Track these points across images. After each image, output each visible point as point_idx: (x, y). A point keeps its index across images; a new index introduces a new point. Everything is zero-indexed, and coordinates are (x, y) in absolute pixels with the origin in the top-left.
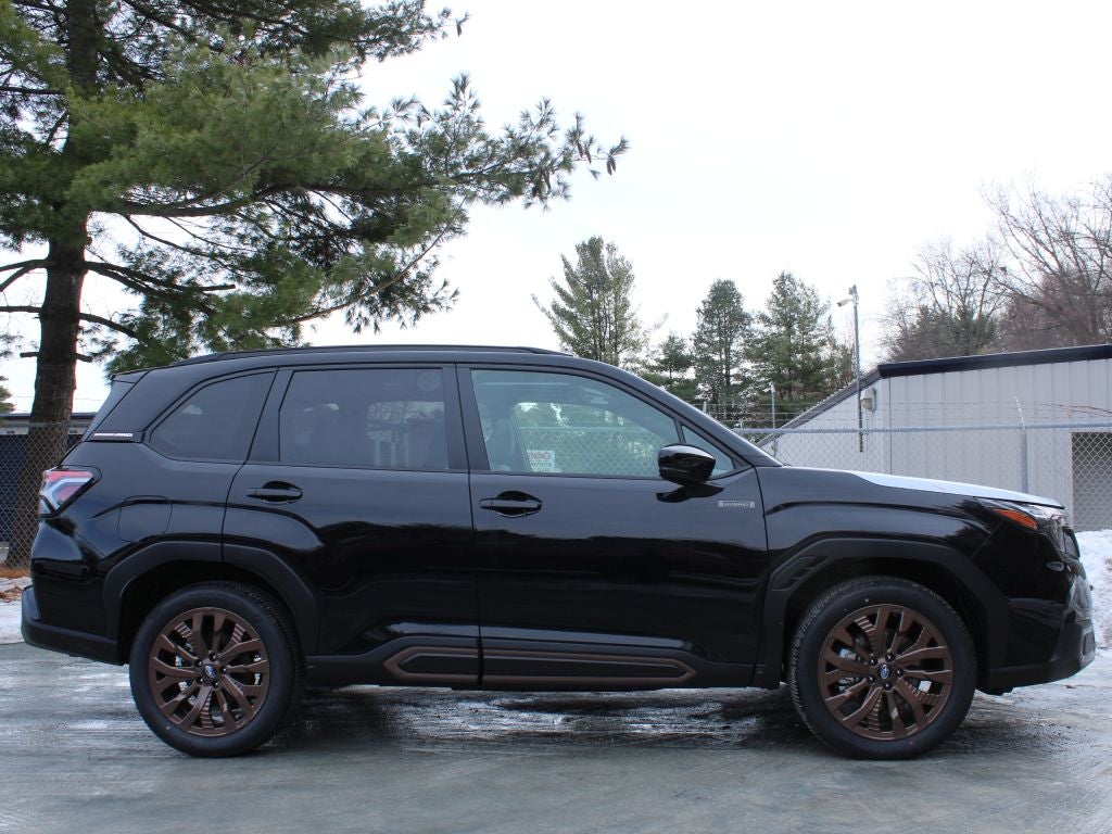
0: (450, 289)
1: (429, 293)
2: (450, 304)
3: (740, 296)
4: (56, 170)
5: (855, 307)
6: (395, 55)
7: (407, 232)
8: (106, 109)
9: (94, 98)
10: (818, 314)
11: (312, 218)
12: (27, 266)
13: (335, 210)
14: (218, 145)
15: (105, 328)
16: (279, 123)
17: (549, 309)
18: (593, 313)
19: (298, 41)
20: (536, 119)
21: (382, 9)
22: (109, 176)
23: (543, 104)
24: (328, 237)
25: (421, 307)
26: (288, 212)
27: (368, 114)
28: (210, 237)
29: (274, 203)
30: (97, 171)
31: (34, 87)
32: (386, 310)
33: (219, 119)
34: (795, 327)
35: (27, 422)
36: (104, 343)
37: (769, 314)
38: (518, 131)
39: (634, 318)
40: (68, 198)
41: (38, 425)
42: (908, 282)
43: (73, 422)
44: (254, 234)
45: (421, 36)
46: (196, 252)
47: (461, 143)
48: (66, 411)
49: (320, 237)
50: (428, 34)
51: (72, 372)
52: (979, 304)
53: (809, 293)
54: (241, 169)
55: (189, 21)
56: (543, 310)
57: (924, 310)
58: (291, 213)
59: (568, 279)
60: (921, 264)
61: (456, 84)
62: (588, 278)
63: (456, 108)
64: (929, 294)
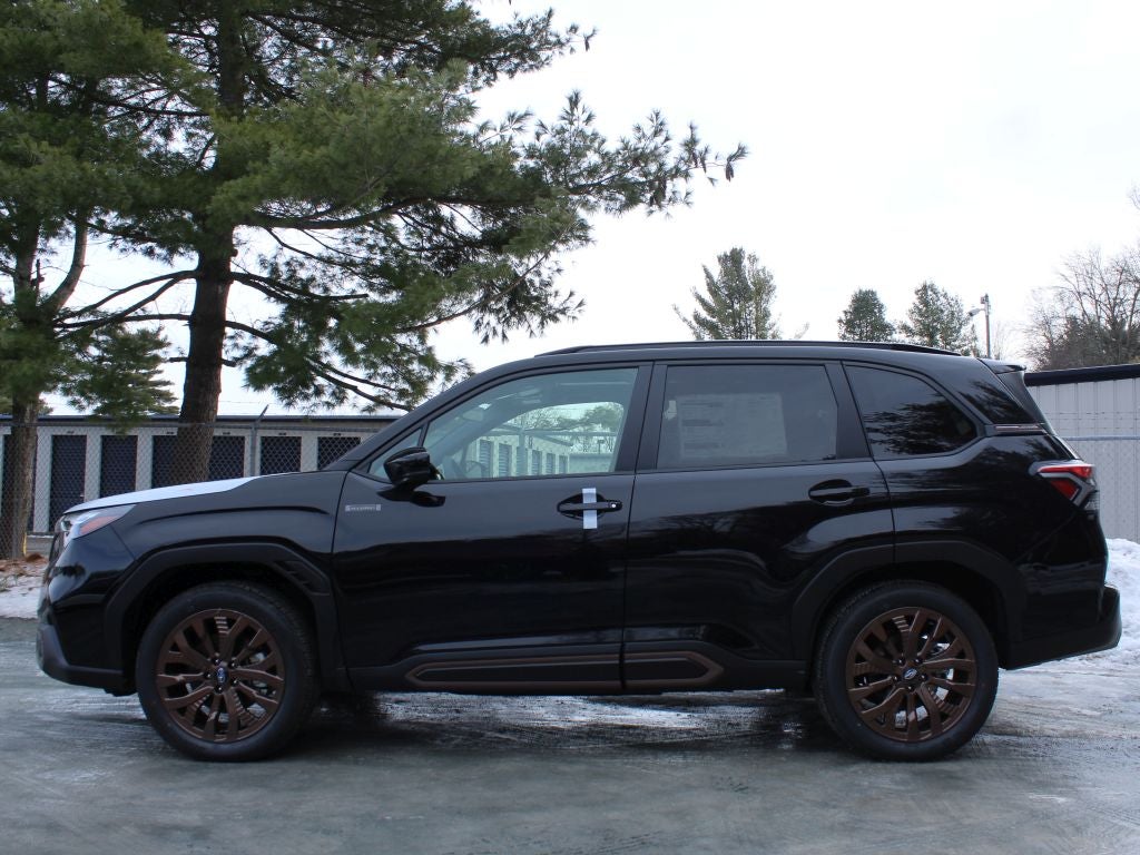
0: (576, 300)
1: (554, 302)
2: (576, 314)
3: (881, 307)
4: (201, 186)
5: (987, 317)
6: (525, 70)
7: (521, 241)
8: (245, 129)
9: (235, 118)
10: (961, 325)
11: (443, 229)
12: (177, 277)
13: (466, 220)
14: (342, 160)
15: (247, 335)
16: (398, 137)
17: (691, 319)
18: (734, 323)
19: (432, 60)
20: (649, 131)
21: (510, 26)
22: (245, 191)
23: (654, 116)
24: (457, 248)
25: (550, 316)
26: (420, 224)
27: (483, 128)
28: (341, 247)
29: (406, 215)
30: (236, 185)
31: (189, 110)
32: (514, 319)
33: (343, 136)
34: (938, 337)
35: (177, 424)
36: (246, 348)
37: (911, 324)
38: (633, 143)
39: (775, 328)
40: (209, 213)
41: (184, 425)
42: (1054, 292)
43: (219, 423)
44: (383, 244)
45: (549, 53)
46: (329, 261)
47: (579, 153)
48: (211, 412)
49: (452, 248)
50: (556, 50)
51: (217, 377)
52: (1129, 313)
53: (952, 303)
54: (366, 182)
55: (330, 44)
56: (685, 320)
57: (1072, 320)
58: (423, 226)
59: (710, 290)
60: (1068, 273)
61: (570, 99)
62: (729, 288)
63: (571, 123)
64: (1077, 304)
